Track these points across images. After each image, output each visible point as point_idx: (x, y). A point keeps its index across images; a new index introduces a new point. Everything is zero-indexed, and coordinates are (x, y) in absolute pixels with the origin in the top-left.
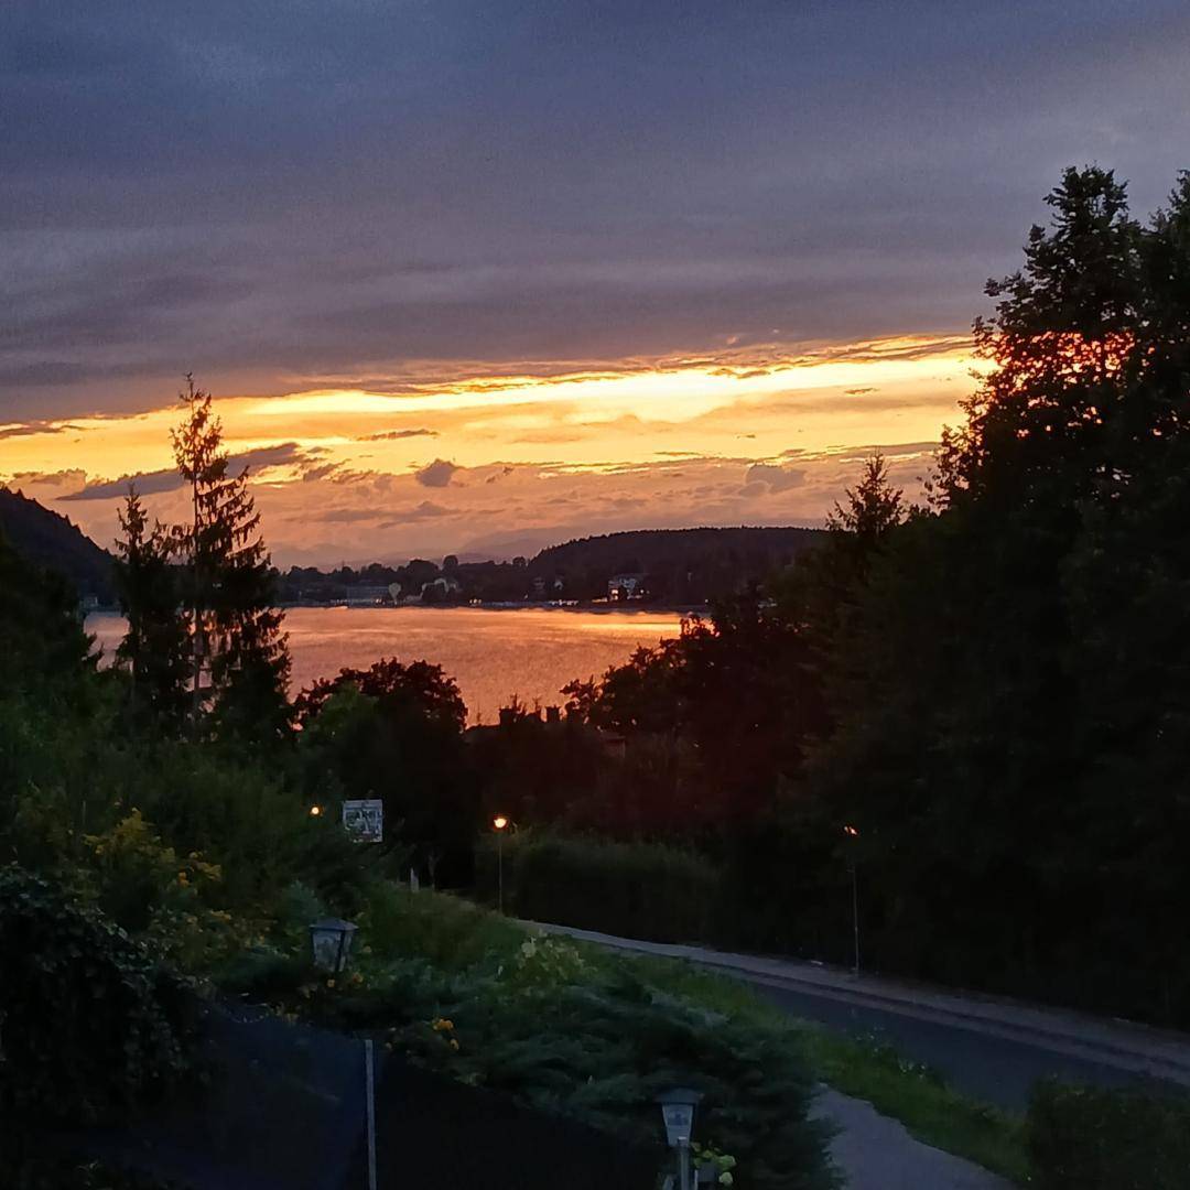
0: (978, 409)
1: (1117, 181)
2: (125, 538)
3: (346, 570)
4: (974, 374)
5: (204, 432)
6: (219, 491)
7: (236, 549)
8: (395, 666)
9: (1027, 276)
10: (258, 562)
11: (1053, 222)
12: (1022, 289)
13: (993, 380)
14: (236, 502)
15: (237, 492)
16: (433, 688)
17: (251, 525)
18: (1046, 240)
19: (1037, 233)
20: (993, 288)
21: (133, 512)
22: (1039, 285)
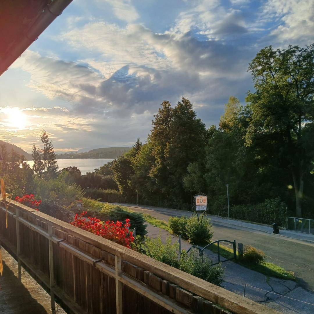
0: (153, 132)
1: (169, 102)
2: (33, 151)
3: (62, 154)
4: (152, 127)
5: (45, 136)
6: (48, 144)
7: (50, 152)
8: (71, 167)
9: (159, 115)
10: (53, 154)
11: (162, 107)
12: (158, 116)
13: (155, 128)
14: (50, 146)
15: (50, 144)
16: (76, 170)
17: (52, 149)
18: (161, 110)
19: (160, 109)
20: (154, 116)
21: (34, 147)
22: (160, 116)
